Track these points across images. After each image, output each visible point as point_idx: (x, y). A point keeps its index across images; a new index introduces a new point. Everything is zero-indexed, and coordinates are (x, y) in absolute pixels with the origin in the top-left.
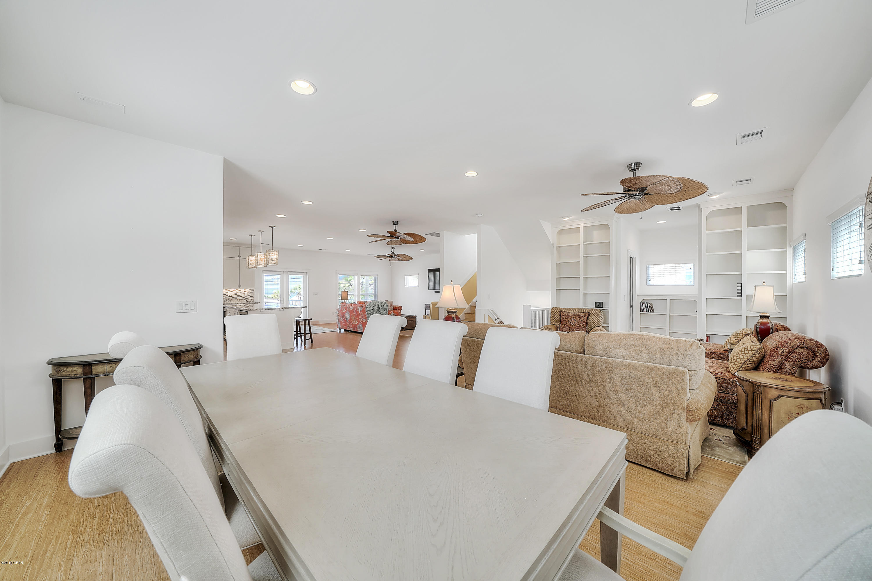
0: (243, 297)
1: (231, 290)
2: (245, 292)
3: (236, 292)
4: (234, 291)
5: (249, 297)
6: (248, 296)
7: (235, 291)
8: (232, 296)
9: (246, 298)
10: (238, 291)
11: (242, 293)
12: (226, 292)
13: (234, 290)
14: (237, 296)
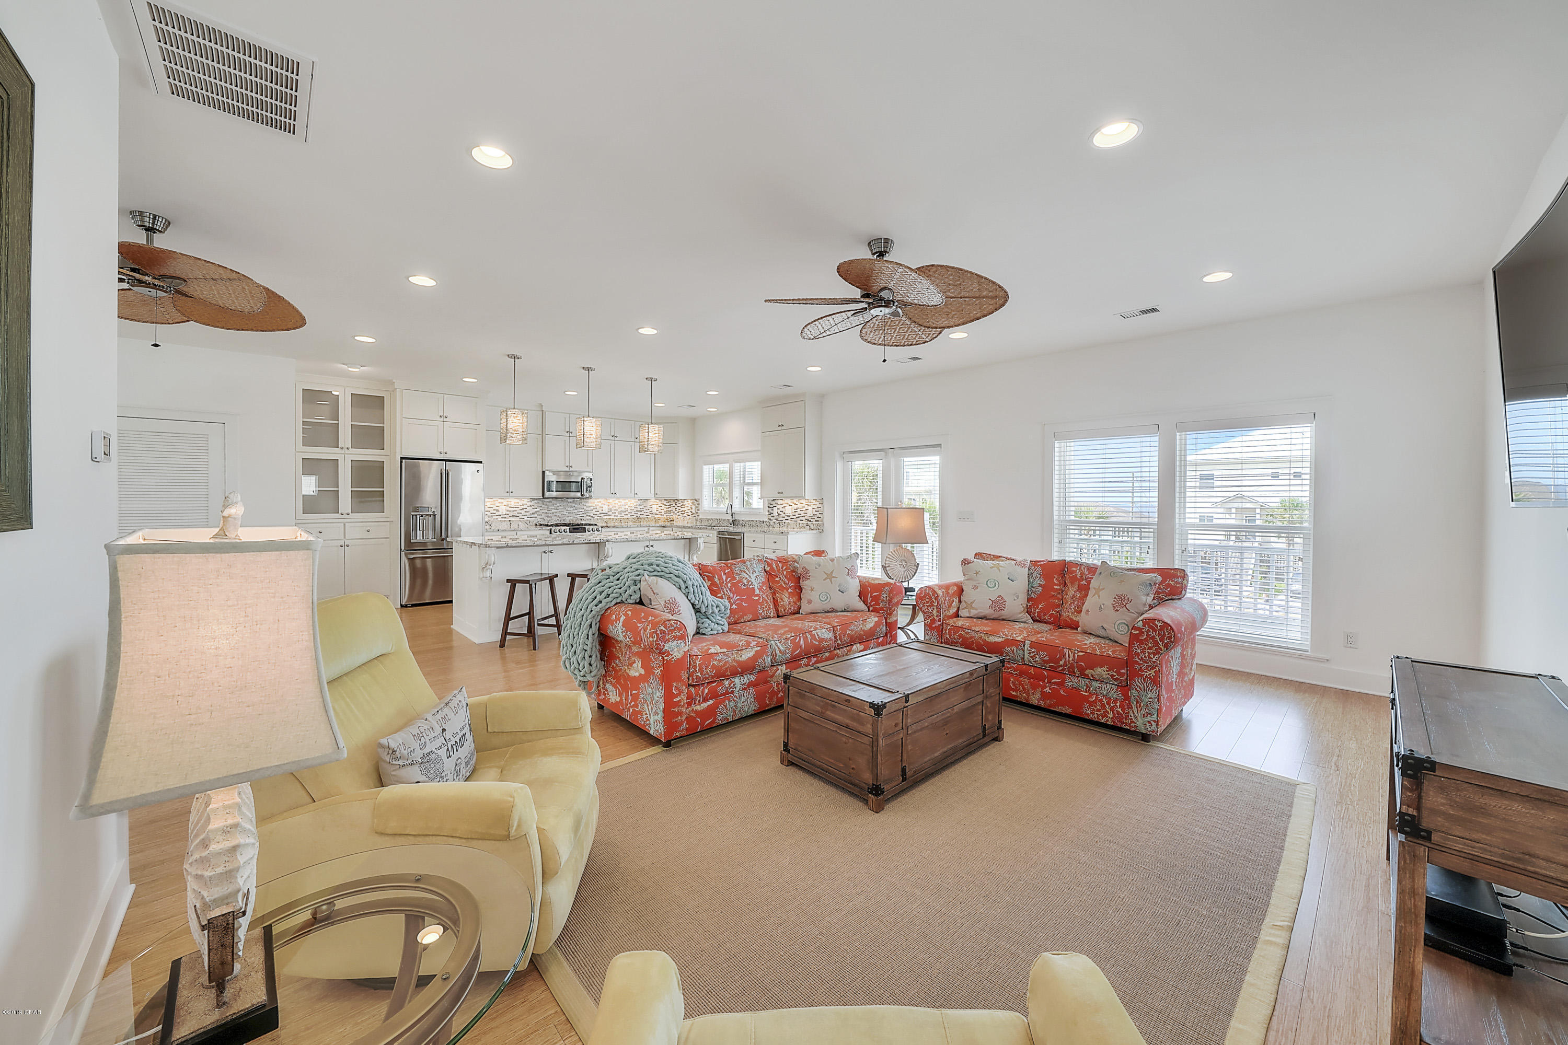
0: (806, 517)
1: (789, 501)
2: (809, 508)
3: (796, 506)
4: (793, 505)
5: (815, 517)
6: (814, 515)
7: (795, 504)
8: (791, 514)
9: (810, 521)
10: (799, 506)
11: (804, 509)
12: (782, 506)
13: (793, 503)
14: (797, 516)
